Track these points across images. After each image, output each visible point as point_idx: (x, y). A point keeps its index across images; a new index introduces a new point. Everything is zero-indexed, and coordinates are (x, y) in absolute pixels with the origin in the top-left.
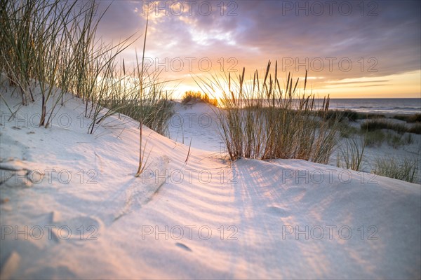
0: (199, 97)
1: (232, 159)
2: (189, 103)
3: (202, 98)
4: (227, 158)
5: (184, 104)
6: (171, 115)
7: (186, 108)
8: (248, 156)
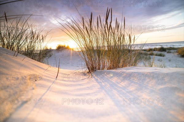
0: (65, 47)
1: (89, 72)
2: (59, 50)
3: (66, 47)
4: (86, 72)
5: (57, 50)
6: (51, 56)
7: (58, 52)
8: (99, 69)
